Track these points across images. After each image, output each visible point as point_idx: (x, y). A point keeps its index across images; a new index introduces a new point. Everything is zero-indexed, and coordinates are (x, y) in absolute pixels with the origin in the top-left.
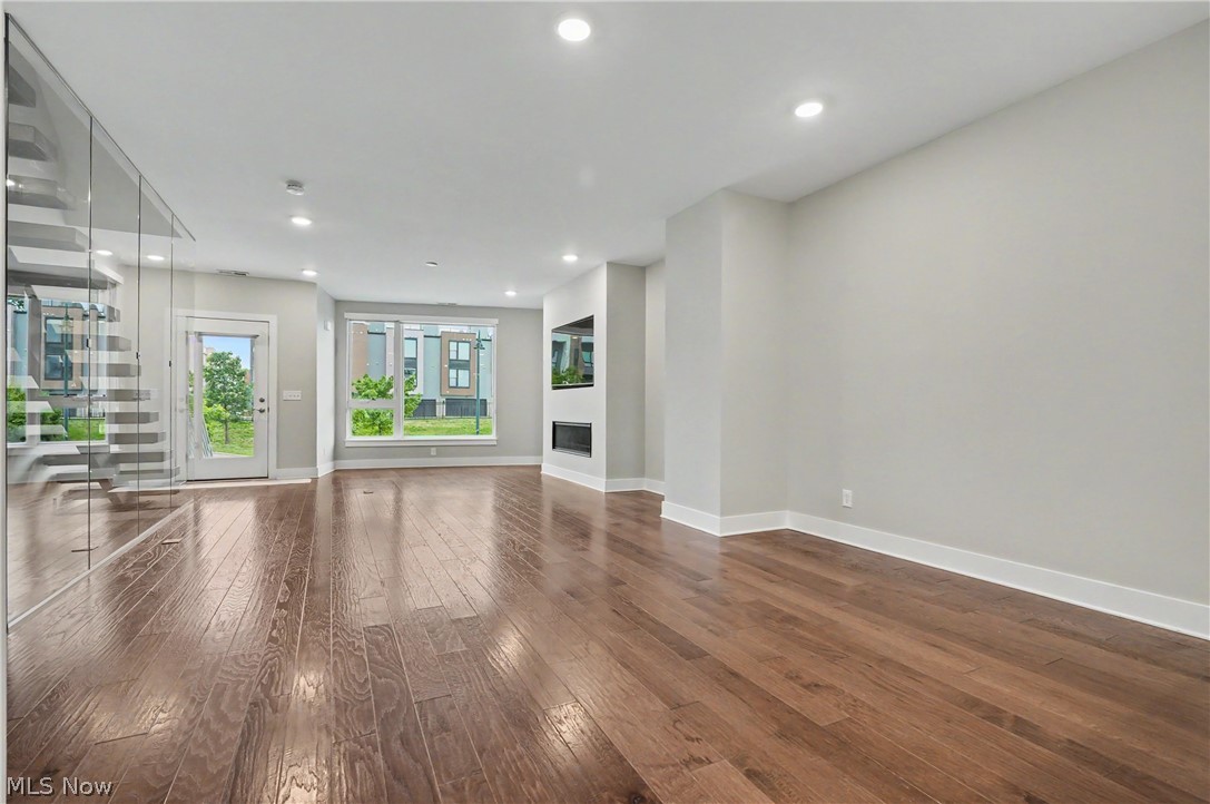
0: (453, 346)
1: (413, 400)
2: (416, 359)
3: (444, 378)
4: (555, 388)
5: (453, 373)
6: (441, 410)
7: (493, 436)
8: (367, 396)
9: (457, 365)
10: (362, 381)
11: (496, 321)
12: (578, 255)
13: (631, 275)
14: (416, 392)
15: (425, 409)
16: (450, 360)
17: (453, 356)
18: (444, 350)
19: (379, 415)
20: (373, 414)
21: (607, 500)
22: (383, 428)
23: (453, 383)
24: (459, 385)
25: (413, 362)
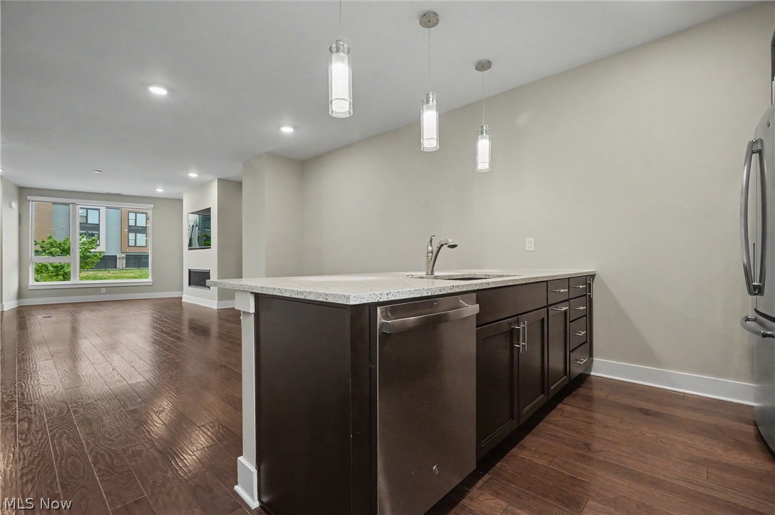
0: (132, 216)
1: (95, 256)
2: (99, 225)
3: (124, 241)
4: (189, 249)
5: (132, 236)
6: (121, 263)
7: (150, 279)
8: (51, 253)
9: (136, 230)
10: (47, 241)
11: (152, 206)
12: (198, 174)
13: (231, 187)
14: (98, 249)
15: (108, 262)
16: (129, 226)
17: (132, 223)
18: (124, 218)
19: (63, 267)
20: (56, 267)
21: (218, 313)
22: (66, 276)
23: (132, 243)
24: (137, 245)
25: (97, 227)
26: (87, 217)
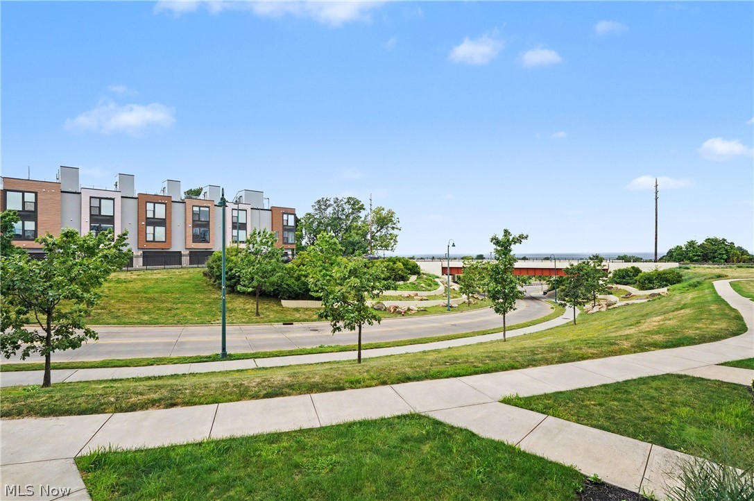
0: (150, 206)
2: (113, 217)
3: (141, 233)
5: (150, 229)
6: (139, 261)
9: (155, 222)
16: (147, 218)
17: (150, 215)
18: (141, 209)
23: (150, 238)
24: (156, 240)
25: (111, 220)
26: (100, 208)
